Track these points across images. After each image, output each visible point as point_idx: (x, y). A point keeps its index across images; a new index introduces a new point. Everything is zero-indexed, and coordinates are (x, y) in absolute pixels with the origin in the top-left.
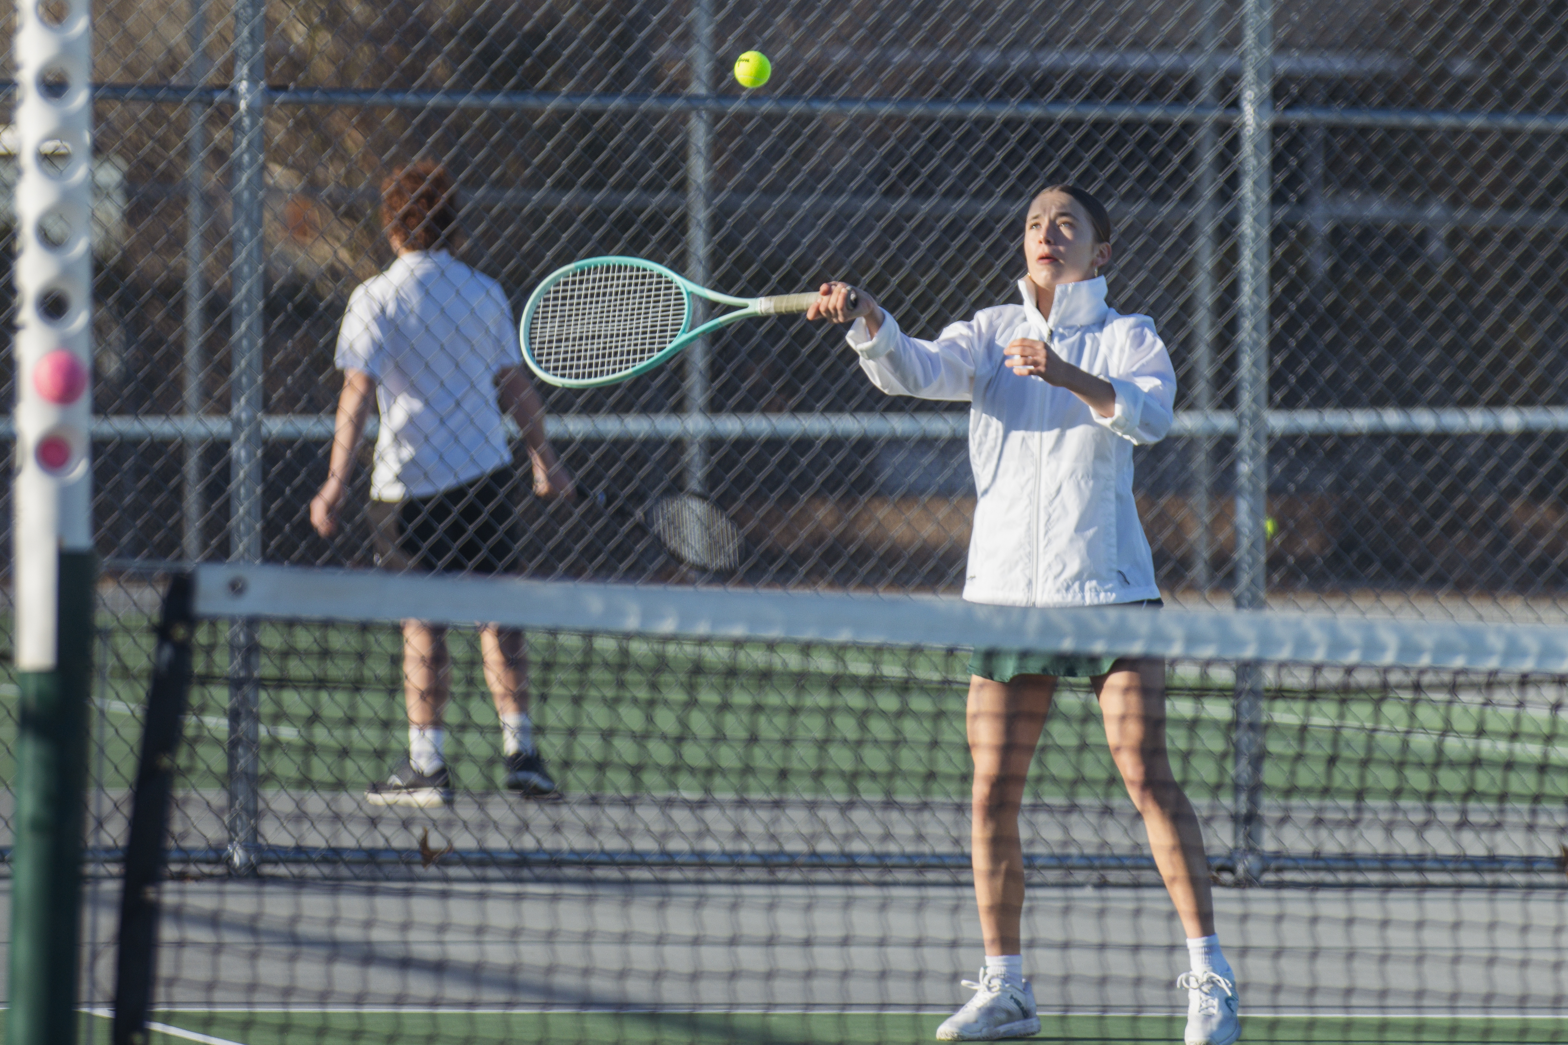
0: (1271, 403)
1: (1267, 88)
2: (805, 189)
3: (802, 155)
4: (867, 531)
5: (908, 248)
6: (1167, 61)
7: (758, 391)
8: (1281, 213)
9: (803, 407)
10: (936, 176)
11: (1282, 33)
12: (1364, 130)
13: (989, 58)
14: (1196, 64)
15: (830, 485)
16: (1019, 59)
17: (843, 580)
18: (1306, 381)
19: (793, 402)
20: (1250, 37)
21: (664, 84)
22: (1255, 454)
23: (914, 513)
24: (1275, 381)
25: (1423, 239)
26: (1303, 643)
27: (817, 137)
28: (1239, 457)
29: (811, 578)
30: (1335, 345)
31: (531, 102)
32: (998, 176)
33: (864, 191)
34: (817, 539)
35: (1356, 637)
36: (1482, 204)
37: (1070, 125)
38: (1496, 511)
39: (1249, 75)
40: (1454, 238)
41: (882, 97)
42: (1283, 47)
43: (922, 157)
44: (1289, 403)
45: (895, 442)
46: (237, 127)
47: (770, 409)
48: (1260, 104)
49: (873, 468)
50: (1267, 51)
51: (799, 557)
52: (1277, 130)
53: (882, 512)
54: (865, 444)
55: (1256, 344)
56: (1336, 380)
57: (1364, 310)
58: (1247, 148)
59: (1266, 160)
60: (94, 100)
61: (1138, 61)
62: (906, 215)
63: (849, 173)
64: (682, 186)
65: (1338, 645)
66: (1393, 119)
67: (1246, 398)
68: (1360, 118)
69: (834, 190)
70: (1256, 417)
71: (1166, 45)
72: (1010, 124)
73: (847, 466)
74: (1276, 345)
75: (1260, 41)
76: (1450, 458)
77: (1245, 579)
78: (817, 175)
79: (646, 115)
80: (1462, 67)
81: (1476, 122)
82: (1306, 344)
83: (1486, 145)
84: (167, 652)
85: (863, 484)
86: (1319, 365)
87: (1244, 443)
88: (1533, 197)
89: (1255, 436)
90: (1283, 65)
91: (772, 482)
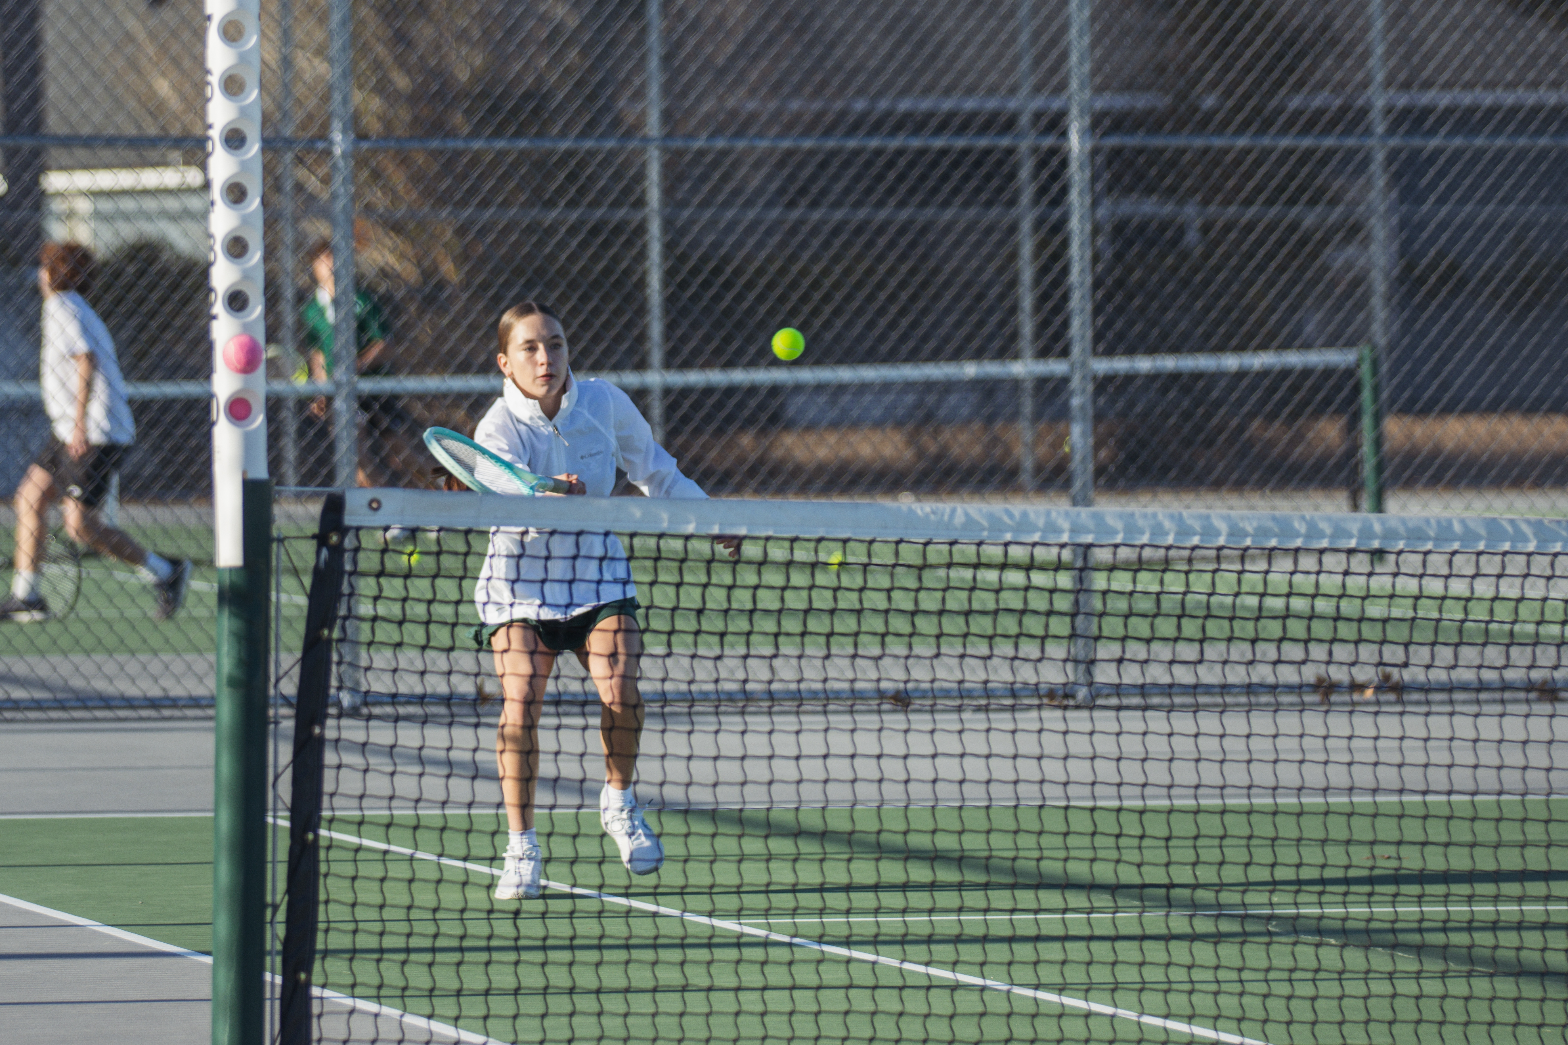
0: (1095, 353)
1: (1087, 121)
2: (727, 204)
3: (725, 178)
4: (778, 453)
5: (804, 245)
6: (992, 104)
7: (696, 353)
8: (1057, 214)
9: (729, 365)
10: (824, 192)
11: (1098, 80)
12: (1161, 151)
13: (860, 105)
14: (1013, 104)
15: (751, 421)
16: (883, 104)
17: (761, 489)
18: (1120, 337)
19: (724, 359)
20: (1074, 84)
21: (623, 129)
22: (1083, 391)
23: (811, 439)
24: (1098, 337)
25: (1181, 231)
26: (1158, 530)
27: (736, 165)
28: (1071, 394)
29: (738, 490)
30: (1142, 310)
31: (548, 145)
32: (891, 191)
33: (770, 204)
34: (741, 460)
35: (1197, 526)
36: (1248, 202)
37: (943, 152)
38: (1241, 428)
39: (1074, 111)
40: (1206, 229)
41: (781, 135)
42: (1099, 90)
43: (813, 178)
44: (1110, 352)
45: (798, 388)
46: (334, 167)
47: (707, 365)
48: (1082, 134)
49: (782, 406)
50: (1087, 93)
51: (728, 475)
52: (1095, 152)
53: (789, 440)
54: (775, 390)
55: (1082, 311)
56: (1143, 336)
57: (1163, 284)
58: (1074, 166)
59: (1088, 174)
60: (264, 150)
61: (970, 104)
62: (801, 222)
63: (759, 191)
64: (640, 203)
65: (1184, 531)
66: (1180, 141)
67: (1076, 351)
68: (1157, 142)
69: (749, 204)
70: (1084, 364)
71: (992, 91)
72: (900, 152)
73: (761, 407)
74: (1097, 311)
75: (1082, 87)
76: (1207, 390)
77: (1078, 484)
78: (736, 192)
79: (632, 152)
80: (1210, 102)
81: (1242, 142)
82: (1120, 310)
83: (1250, 159)
84: (324, 553)
85: (774, 419)
86: (1131, 324)
87: (1075, 383)
88: (1285, 196)
89: (1084, 378)
90: (1099, 104)
91: (708, 419)
